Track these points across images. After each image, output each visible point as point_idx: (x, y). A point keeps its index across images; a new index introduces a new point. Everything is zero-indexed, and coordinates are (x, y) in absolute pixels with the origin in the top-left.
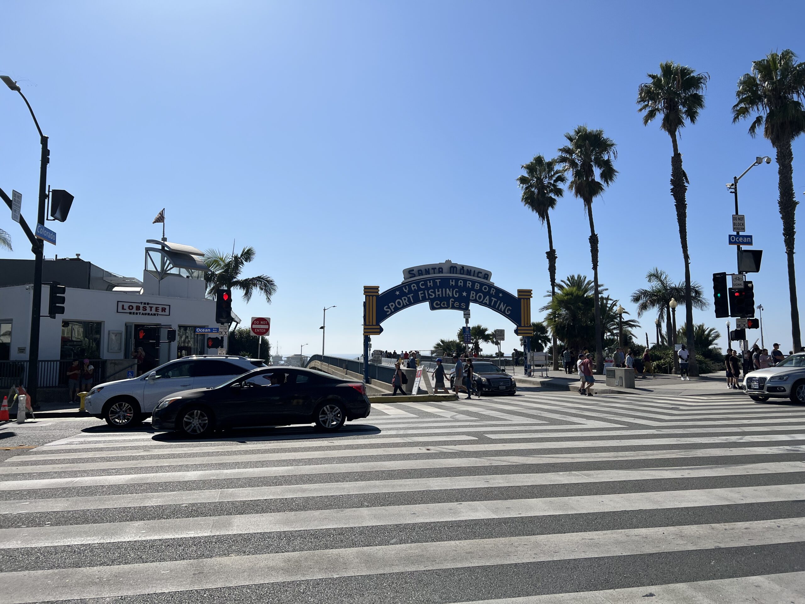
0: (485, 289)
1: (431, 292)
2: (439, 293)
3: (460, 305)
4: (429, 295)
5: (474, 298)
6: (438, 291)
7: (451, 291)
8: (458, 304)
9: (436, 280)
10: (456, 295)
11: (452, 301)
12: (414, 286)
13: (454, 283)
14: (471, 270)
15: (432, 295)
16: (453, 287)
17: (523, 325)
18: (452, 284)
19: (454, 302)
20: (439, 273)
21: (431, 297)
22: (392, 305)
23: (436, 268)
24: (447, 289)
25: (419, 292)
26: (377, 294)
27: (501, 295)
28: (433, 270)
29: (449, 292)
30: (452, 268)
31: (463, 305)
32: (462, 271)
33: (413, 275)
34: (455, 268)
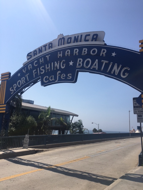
0: (94, 52)
1: (42, 68)
2: (48, 68)
3: (67, 76)
4: (41, 71)
5: (81, 65)
6: (48, 66)
7: (59, 64)
8: (65, 76)
9: (47, 56)
10: (63, 66)
11: (59, 73)
12: (30, 66)
13: (61, 55)
14: (78, 36)
15: (42, 71)
16: (60, 59)
18: (60, 56)
19: (61, 74)
20: (49, 49)
21: (42, 73)
22: (15, 86)
23: (46, 45)
24: (56, 62)
25: (34, 71)
26: (8, 78)
27: (114, 54)
28: (44, 47)
29: (57, 65)
30: (60, 41)
31: (70, 75)
32: (69, 40)
33: (30, 57)
34: (63, 40)
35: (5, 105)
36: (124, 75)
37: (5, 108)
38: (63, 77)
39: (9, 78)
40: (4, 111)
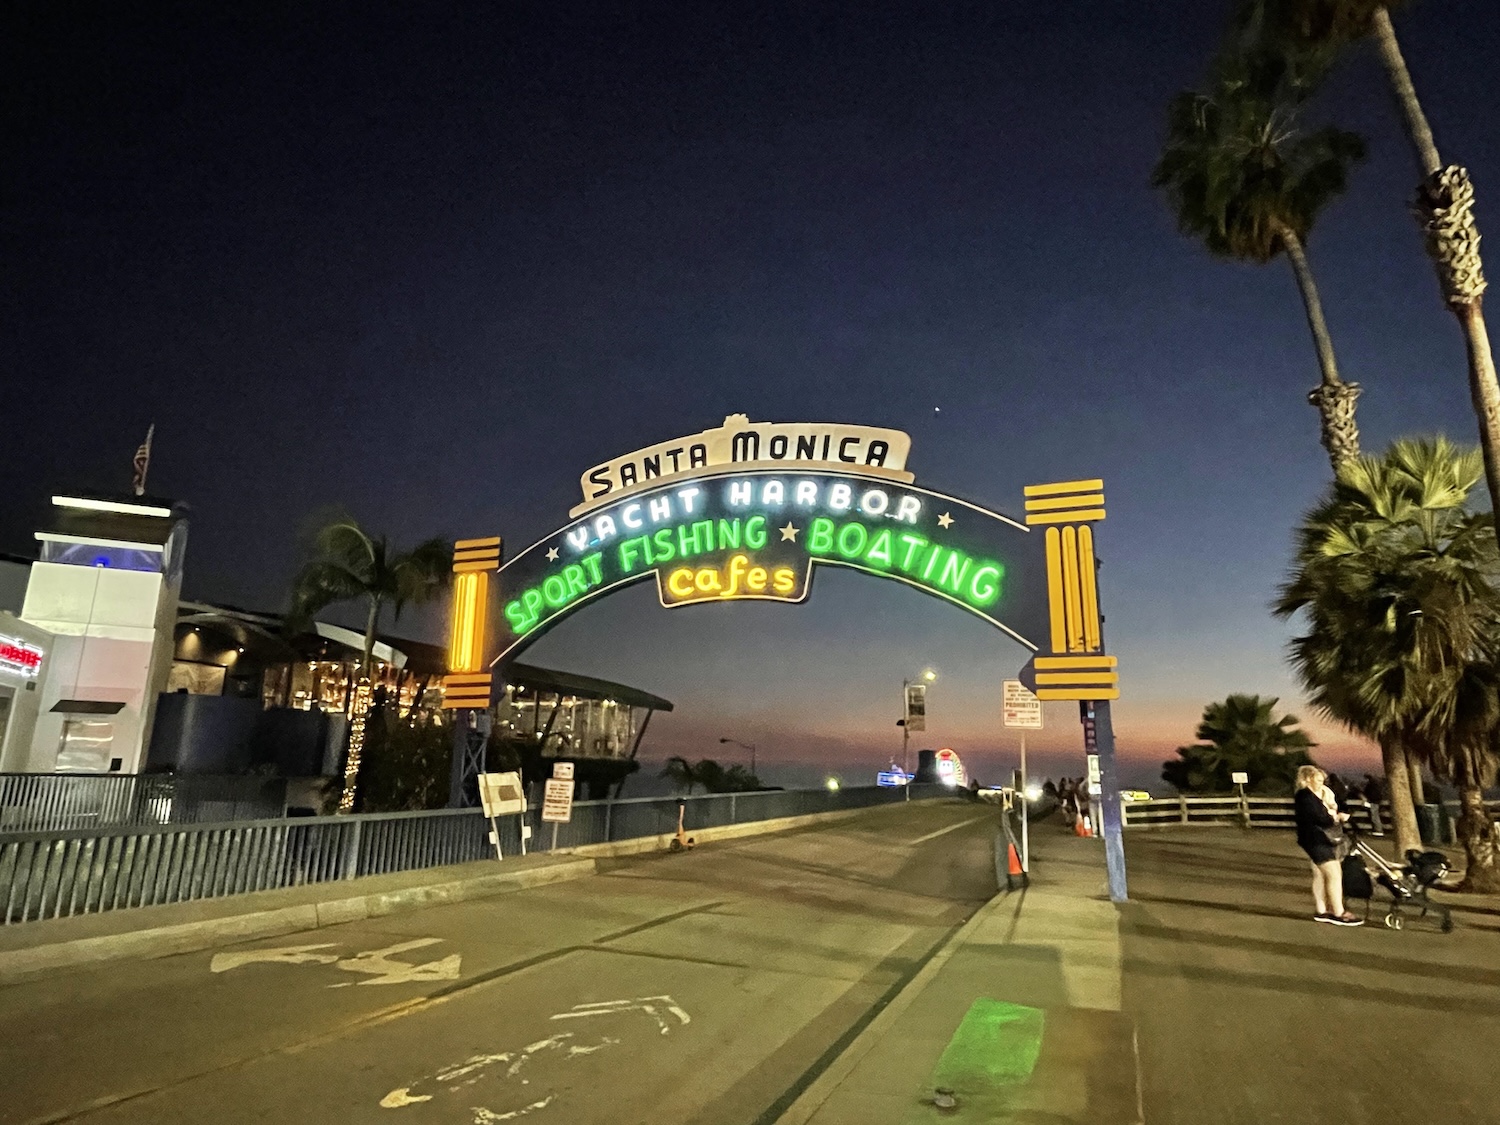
0: (875, 503)
1: (663, 539)
2: (690, 540)
3: (771, 579)
4: (655, 550)
5: (830, 542)
6: (689, 533)
7: (736, 528)
8: (763, 576)
9: (681, 495)
10: (757, 539)
11: (740, 566)
12: (605, 525)
13: (746, 497)
14: (813, 438)
15: (664, 551)
16: (743, 513)
17: (1058, 646)
18: (741, 502)
19: (748, 568)
20: (693, 467)
21: (661, 558)
22: (533, 599)
23: (681, 450)
24: (723, 522)
25: (623, 547)
26: (495, 564)
27: (945, 520)
28: (671, 457)
29: (729, 532)
30: (740, 441)
31: (784, 576)
32: (779, 444)
33: (606, 486)
34: (751, 440)
35: (488, 678)
36: (981, 590)
37: (487, 690)
38: (757, 582)
39: (501, 565)
40: (485, 703)
